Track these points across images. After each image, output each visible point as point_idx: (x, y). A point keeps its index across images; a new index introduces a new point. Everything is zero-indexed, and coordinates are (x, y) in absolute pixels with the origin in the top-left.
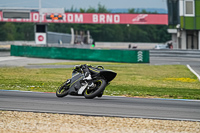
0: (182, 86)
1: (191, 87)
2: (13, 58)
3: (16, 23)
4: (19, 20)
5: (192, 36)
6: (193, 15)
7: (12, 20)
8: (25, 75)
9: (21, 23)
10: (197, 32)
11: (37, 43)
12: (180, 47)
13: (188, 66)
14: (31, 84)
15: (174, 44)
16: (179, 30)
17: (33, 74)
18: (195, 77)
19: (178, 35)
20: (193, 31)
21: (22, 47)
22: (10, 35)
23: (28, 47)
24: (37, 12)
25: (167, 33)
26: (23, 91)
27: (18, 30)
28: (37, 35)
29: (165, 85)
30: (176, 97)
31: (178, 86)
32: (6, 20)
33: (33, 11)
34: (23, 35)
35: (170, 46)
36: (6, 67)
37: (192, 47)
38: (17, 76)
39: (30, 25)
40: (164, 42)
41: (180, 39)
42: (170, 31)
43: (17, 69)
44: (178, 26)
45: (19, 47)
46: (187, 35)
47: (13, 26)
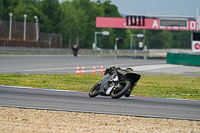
2: (169, 66)
3: (173, 31)
4: (176, 28)
7: (169, 28)
8: (181, 83)
9: (178, 31)
11: (194, 51)
14: (187, 92)
17: (189, 82)
21: (179, 55)
22: (167, 43)
23: (184, 55)
24: (195, 20)
26: (179, 99)
27: (175, 38)
28: (194, 43)
32: (163, 27)
33: (190, 19)
34: (180, 42)
36: (162, 74)
38: (173, 84)
39: (187, 33)
43: (172, 77)
45: (175, 54)
47: (170, 34)
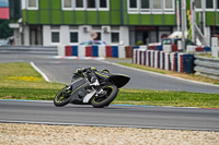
0: (25, 86)
1: (35, 86)
5: (36, 30)
6: (36, 8)
10: (41, 26)
12: (23, 43)
13: (32, 64)
15: (16, 40)
16: (21, 24)
18: (40, 76)
19: (21, 30)
20: (36, 26)
25: (8, 28)
29: (6, 85)
30: (19, 98)
31: (21, 86)
35: (12, 42)
37: (36, 43)
40: (5, 38)
41: (22, 35)
42: (12, 26)
44: (20, 21)
46: (31, 30)
